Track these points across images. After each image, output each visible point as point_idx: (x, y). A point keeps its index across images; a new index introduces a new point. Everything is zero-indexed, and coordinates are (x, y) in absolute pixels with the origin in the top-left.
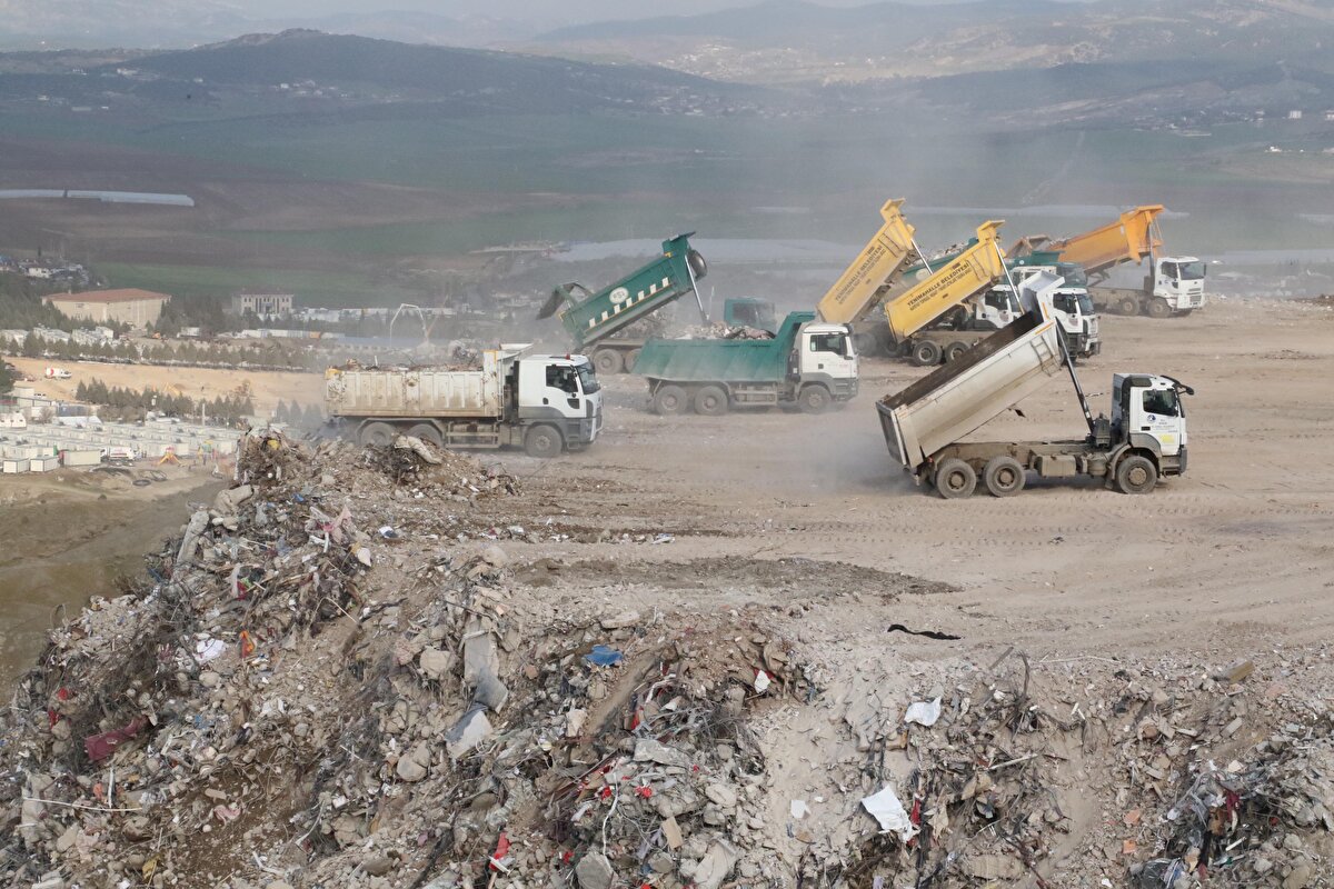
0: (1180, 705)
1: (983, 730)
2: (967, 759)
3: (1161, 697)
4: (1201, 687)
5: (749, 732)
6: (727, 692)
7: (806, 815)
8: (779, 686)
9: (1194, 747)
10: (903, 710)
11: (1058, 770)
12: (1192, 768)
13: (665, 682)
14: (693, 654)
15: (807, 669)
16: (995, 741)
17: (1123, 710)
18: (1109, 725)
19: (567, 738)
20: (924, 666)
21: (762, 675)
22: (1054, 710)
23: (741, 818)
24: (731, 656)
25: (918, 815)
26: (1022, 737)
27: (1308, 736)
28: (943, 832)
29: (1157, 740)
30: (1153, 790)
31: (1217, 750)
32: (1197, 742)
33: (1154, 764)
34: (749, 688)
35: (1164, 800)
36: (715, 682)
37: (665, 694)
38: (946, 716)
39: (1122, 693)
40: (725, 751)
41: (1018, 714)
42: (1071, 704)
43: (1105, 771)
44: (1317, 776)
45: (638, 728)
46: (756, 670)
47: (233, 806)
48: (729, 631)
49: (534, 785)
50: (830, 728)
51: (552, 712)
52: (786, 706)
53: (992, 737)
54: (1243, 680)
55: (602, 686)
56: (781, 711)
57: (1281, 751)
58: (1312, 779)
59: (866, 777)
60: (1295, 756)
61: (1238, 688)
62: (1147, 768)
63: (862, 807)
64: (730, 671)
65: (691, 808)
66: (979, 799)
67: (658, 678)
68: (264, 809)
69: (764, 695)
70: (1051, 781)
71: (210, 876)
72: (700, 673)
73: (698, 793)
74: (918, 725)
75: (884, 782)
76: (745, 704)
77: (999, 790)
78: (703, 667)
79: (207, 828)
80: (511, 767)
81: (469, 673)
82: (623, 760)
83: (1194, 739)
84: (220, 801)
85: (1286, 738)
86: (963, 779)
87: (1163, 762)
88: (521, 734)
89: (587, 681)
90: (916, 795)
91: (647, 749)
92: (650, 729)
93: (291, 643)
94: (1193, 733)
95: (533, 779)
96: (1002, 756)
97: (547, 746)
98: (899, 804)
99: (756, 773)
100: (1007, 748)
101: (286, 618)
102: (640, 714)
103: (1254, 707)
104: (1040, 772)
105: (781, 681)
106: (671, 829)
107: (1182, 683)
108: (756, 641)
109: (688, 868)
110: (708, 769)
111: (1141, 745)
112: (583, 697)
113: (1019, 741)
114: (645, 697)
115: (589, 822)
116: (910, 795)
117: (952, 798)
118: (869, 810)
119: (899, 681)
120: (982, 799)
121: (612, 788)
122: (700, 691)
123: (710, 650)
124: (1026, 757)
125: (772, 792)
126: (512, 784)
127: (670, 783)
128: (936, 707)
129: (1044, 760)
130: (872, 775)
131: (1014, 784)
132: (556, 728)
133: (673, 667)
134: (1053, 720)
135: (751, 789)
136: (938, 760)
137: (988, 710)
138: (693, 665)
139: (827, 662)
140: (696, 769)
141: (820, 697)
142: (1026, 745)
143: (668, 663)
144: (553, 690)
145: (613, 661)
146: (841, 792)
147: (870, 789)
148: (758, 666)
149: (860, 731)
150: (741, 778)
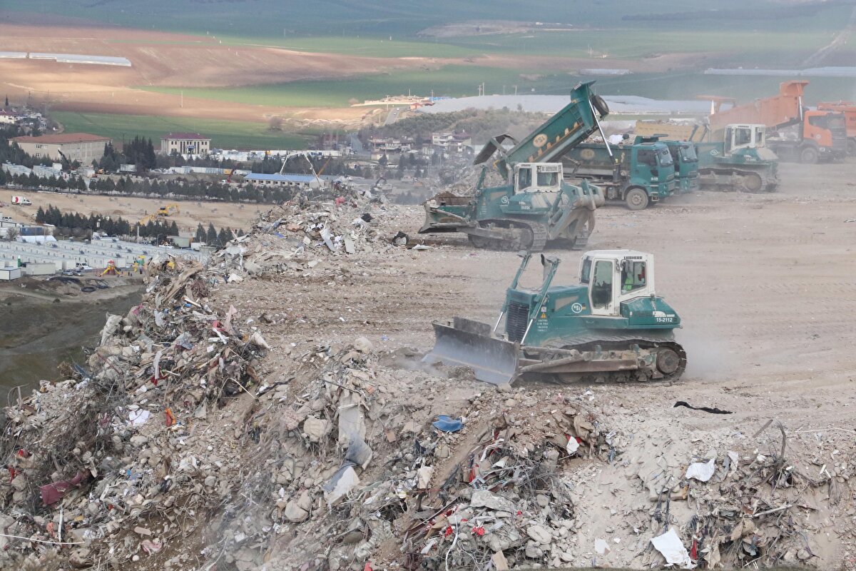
1: (748, 485)
2: (735, 508)
5: (562, 485)
6: (545, 453)
7: (607, 551)
8: (586, 449)
10: (684, 468)
11: (809, 518)
13: (496, 445)
14: (518, 423)
15: (608, 436)
16: (758, 495)
18: (850, 483)
19: (418, 489)
20: (701, 435)
21: (572, 440)
22: (806, 470)
23: (555, 552)
24: (548, 425)
25: (695, 551)
26: (780, 491)
28: (716, 566)
34: (562, 450)
36: (535, 446)
37: (496, 454)
38: (718, 474)
40: (542, 500)
41: (776, 473)
42: (819, 466)
43: (846, 519)
45: (474, 481)
46: (567, 436)
47: (156, 540)
48: (546, 405)
49: (392, 525)
50: (625, 481)
51: (407, 468)
52: (591, 465)
53: (756, 491)
55: (446, 447)
56: (587, 469)
59: (654, 521)
63: (651, 546)
64: (548, 437)
65: (516, 544)
66: (745, 540)
67: (490, 442)
68: (181, 544)
69: (574, 456)
70: (803, 526)
72: (523, 438)
73: (521, 532)
74: (697, 481)
75: (669, 526)
76: (559, 463)
77: (761, 533)
78: (527, 434)
79: (136, 558)
80: (374, 511)
81: (342, 437)
82: (462, 506)
84: (145, 537)
86: (732, 523)
88: (382, 485)
89: (434, 444)
90: (695, 537)
91: (481, 497)
92: (483, 482)
93: (202, 413)
95: (391, 521)
96: (763, 507)
97: (403, 495)
98: (681, 544)
99: (566, 518)
100: (768, 500)
101: (198, 393)
102: (476, 470)
104: (794, 519)
105: (588, 445)
106: (499, 561)
108: (568, 413)
110: (529, 514)
112: (432, 458)
113: (777, 495)
114: (480, 457)
115: (435, 555)
116: (689, 536)
117: (723, 539)
118: (657, 547)
119: (680, 446)
120: (748, 540)
121: (453, 527)
122: (524, 452)
123: (532, 420)
124: (783, 506)
125: (580, 533)
126: (375, 524)
127: (499, 524)
128: (711, 466)
129: (797, 510)
130: (659, 520)
131: (773, 528)
132: (410, 481)
133: (502, 433)
134: (805, 478)
135: (563, 531)
136: (712, 508)
137: (752, 469)
138: (518, 431)
139: (623, 431)
140: (519, 513)
141: (618, 458)
142: (783, 497)
143: (498, 430)
144: (407, 451)
145: (455, 429)
146: (634, 533)
147: (658, 531)
148: (569, 433)
149: (650, 485)
150: (555, 522)
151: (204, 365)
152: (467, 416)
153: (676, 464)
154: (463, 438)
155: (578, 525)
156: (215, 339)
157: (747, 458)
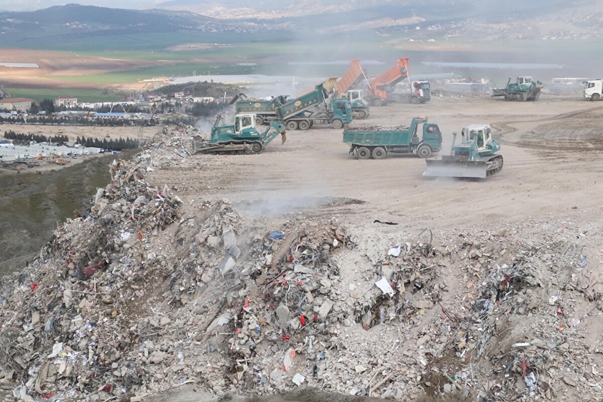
0: (483, 246)
1: (416, 257)
2: (411, 267)
3: (476, 243)
4: (489, 239)
5: (333, 261)
6: (324, 247)
7: (355, 289)
8: (341, 244)
9: (489, 260)
10: (387, 251)
11: (443, 270)
12: (489, 267)
13: (302, 244)
14: (311, 234)
15: (351, 238)
16: (420, 261)
17: (463, 248)
18: (459, 253)
19: (266, 265)
20: (391, 235)
21: (335, 240)
22: (440, 249)
23: (333, 291)
24: (324, 234)
25: (395, 287)
26: (430, 259)
27: (530, 255)
28: (403, 293)
29: (475, 258)
30: (476, 275)
31: (498, 260)
32: (490, 258)
33: (476, 266)
34: (331, 245)
35: (480, 278)
36: (320, 244)
37: (302, 248)
38: (402, 252)
39: (463, 242)
40: (325, 268)
41: (427, 251)
42: (445, 247)
43: (459, 269)
44: (535, 269)
45: (294, 261)
46: (333, 239)
47: (141, 291)
48: (323, 226)
49: (255, 281)
50: (360, 257)
51: (260, 256)
52: (344, 251)
53: (419, 259)
54: (503, 236)
55: (277, 246)
56: (343, 253)
57: (520, 261)
58: (534, 270)
59: (376, 275)
60: (527, 262)
61: (502, 239)
62: (473, 268)
63: (375, 285)
64: (324, 240)
65: (316, 288)
66: (416, 281)
67: (299, 243)
68: (153, 292)
69: (336, 248)
70: (441, 274)
71: (136, 316)
72: (315, 241)
73: (317, 283)
74: (393, 256)
75: (382, 276)
76: (330, 251)
77: (423, 278)
78: (315, 239)
79: (133, 299)
80: (247, 276)
81: (226, 244)
82: (290, 272)
83: (489, 257)
84: (136, 289)
85: (522, 256)
86: (410, 274)
87: (479, 265)
88: (249, 264)
89: (271, 244)
90: (394, 280)
91: (298, 268)
92: (298, 261)
93: (155, 233)
94: (488, 255)
95: (255, 280)
96: (423, 266)
97: (259, 268)
98: (388, 284)
99: (336, 275)
100: (425, 263)
101: (153, 224)
102: (294, 256)
103: (509, 245)
104: (437, 271)
105: (342, 242)
106: (309, 296)
107: (482, 237)
108: (333, 228)
109: (316, 309)
110: (320, 274)
111: (471, 260)
112: (271, 251)
113: (429, 260)
114: (295, 250)
115: (280, 295)
116: (391, 280)
117: (406, 281)
118: (378, 286)
119: (384, 241)
120: (417, 281)
121: (288, 282)
122: (315, 247)
123: (317, 233)
124: (432, 266)
125: (342, 281)
126: (248, 281)
127: (308, 280)
128: (399, 249)
129: (438, 267)
130: (378, 274)
131: (428, 275)
132: (263, 261)
133: (304, 239)
134: (440, 253)
135: (335, 281)
136: (400, 268)
137: (417, 250)
138: (311, 238)
139: (358, 235)
140: (316, 274)
141: (356, 247)
142: (431, 261)
143: (302, 238)
144: (259, 248)
145: (280, 237)
146: (367, 280)
147: (377, 279)
148: (334, 237)
149: (372, 259)
150: (331, 277)
151: (155, 211)
152: (284, 231)
153: (383, 249)
154: (284, 241)
155: (342, 278)
156: (159, 200)
157: (414, 245)
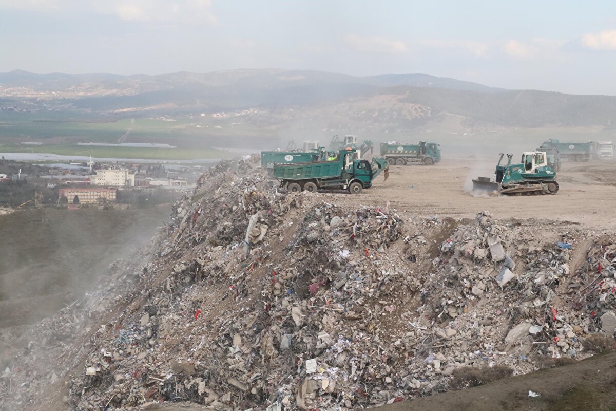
13: (608, 252)
19: (564, 275)
37: (610, 256)
47: (392, 306)
71: (395, 330)
79: (384, 314)
81: (494, 256)
82: (608, 279)
84: (386, 305)
93: (382, 250)
95: (553, 289)
97: (557, 278)
101: (379, 241)
102: (602, 264)
112: (562, 260)
114: (600, 258)
115: (607, 302)
121: (615, 289)
126: (547, 291)
143: (603, 246)
151: (379, 228)
156: (380, 217)
